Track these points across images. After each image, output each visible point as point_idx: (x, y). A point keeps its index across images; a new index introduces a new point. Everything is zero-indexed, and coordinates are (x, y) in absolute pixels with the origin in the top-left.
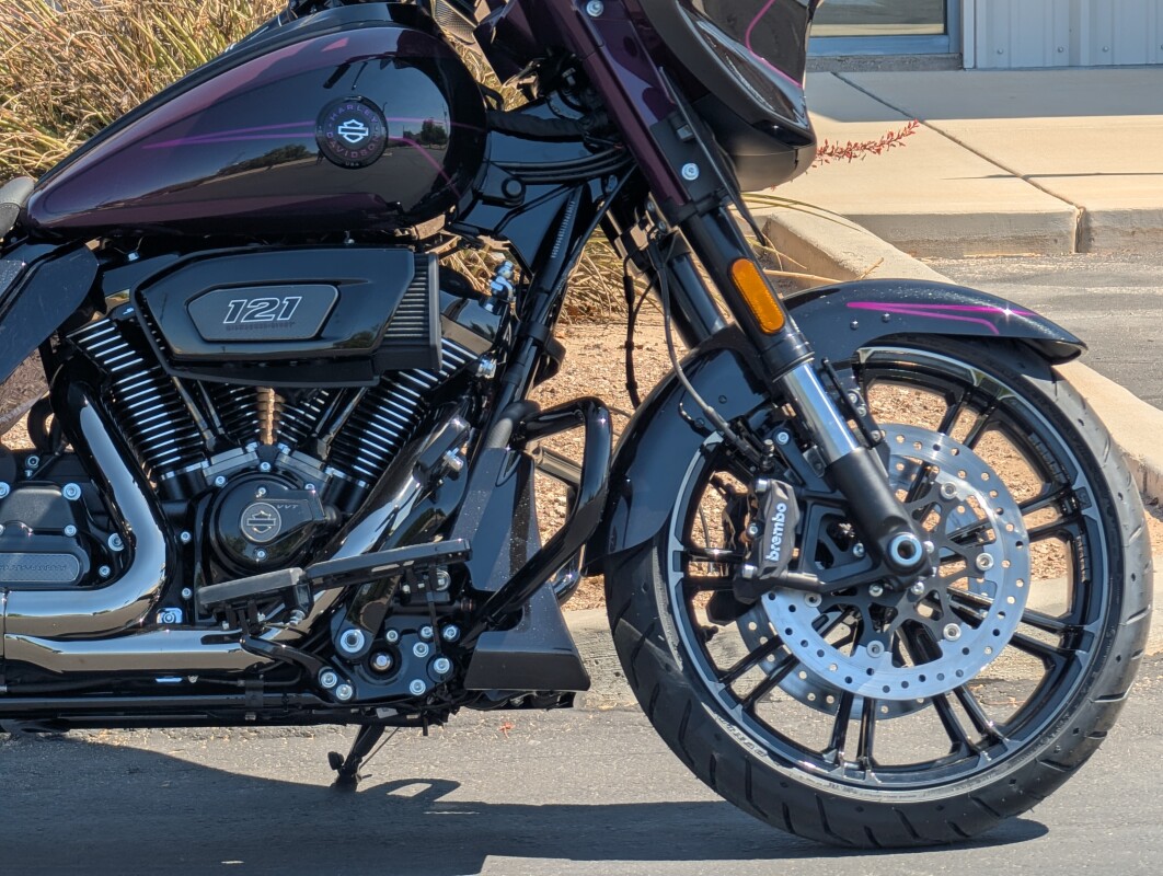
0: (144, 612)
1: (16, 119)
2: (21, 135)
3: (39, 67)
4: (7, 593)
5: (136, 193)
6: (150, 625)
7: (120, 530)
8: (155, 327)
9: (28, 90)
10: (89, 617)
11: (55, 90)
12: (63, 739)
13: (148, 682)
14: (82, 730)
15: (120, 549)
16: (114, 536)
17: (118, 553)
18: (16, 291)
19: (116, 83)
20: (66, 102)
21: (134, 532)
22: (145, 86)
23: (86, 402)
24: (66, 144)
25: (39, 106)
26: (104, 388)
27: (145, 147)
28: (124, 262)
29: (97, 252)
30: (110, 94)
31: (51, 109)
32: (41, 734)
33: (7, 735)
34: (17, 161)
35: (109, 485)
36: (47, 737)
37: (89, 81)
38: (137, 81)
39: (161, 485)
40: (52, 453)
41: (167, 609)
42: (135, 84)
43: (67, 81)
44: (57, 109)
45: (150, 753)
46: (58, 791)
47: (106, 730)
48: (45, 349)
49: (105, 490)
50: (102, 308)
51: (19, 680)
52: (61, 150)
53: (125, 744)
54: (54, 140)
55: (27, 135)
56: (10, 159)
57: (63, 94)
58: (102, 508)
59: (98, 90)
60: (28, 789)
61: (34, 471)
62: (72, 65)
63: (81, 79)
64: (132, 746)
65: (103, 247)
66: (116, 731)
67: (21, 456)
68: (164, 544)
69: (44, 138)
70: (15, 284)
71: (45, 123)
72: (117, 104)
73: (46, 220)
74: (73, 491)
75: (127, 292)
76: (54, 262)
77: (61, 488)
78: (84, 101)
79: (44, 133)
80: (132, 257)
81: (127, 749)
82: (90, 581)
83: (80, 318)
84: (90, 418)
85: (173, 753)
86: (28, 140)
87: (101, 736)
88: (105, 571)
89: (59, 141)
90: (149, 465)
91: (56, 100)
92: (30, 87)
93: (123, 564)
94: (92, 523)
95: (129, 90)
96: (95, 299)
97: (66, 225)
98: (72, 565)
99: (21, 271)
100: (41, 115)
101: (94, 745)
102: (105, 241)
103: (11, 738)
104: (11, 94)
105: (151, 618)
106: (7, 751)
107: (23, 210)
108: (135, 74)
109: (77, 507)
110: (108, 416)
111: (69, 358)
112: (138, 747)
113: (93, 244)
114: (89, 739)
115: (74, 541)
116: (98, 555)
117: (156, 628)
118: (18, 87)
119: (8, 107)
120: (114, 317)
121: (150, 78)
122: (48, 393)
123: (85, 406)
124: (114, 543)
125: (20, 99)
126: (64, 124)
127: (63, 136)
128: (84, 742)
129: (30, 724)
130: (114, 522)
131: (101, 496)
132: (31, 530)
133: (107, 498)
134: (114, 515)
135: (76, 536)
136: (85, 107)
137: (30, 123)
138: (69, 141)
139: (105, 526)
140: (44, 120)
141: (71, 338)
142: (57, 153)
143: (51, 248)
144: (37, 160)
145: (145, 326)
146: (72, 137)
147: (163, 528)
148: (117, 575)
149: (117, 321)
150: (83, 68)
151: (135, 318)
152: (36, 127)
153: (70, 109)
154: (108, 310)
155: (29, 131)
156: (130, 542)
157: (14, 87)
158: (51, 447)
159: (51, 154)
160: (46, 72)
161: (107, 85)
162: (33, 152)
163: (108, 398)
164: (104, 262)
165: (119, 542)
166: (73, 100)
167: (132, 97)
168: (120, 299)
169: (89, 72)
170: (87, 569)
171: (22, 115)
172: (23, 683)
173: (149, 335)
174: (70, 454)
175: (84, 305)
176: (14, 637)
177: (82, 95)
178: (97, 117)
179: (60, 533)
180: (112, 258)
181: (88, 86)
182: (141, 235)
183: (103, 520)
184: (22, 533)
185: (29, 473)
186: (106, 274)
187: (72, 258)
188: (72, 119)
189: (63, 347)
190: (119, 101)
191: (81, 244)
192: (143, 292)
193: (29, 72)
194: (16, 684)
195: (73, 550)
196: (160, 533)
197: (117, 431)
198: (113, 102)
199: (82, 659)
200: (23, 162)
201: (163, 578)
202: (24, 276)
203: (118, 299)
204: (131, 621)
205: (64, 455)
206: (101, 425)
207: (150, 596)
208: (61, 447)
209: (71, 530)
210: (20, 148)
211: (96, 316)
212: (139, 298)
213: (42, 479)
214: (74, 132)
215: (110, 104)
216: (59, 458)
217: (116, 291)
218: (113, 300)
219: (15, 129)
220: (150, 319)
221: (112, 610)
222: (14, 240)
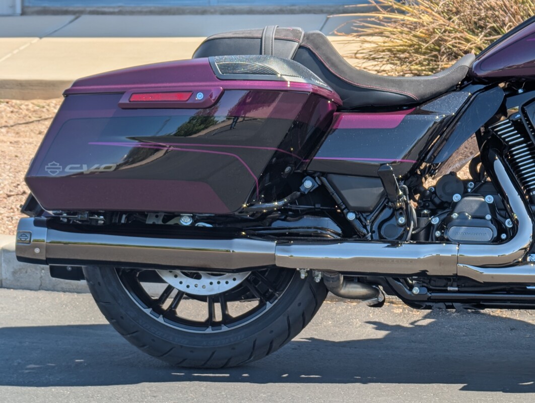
0: (521, 256)
1: (457, 27)
2: (458, 35)
3: (467, 3)
4: (459, 245)
5: (521, 62)
6: (524, 262)
7: (511, 217)
8: (530, 123)
9: (462, 14)
10: (495, 257)
11: (475, 14)
12: (479, 313)
13: (523, 288)
14: (488, 309)
15: (511, 226)
16: (509, 220)
17: (510, 228)
18: (466, 106)
19: (503, 11)
20: (479, 20)
21: (518, 219)
22: (516, 12)
23: (497, 158)
24: (479, 39)
25: (467, 22)
26: (505, 151)
27: (528, 40)
28: (516, 93)
29: (504, 89)
30: (500, 16)
31: (472, 23)
32: (469, 310)
33: (454, 310)
34: (456, 47)
35: (507, 196)
36: (472, 312)
37: (491, 10)
38: (513, 10)
39: (530, 197)
40: (480, 181)
41: (532, 255)
42: (512, 11)
43: (480, 10)
44: (475, 23)
45: (520, 321)
46: (478, 337)
47: (499, 310)
48: (478, 133)
49: (505, 199)
50: (505, 114)
51: (463, 285)
52: (476, 42)
53: (508, 316)
54: (473, 37)
55: (461, 34)
56: (453, 46)
57: (478, 16)
58: (503, 207)
59: (495, 14)
60: (464, 336)
61: (472, 189)
62: (483, 2)
63: (487, 9)
64: (512, 317)
65: (506, 86)
66: (504, 310)
67: (466, 182)
68: (532, 225)
69: (469, 36)
70: (466, 103)
71: (469, 29)
72: (503, 21)
73: (481, 73)
74: (490, 199)
75: (517, 107)
76: (485, 93)
77: (484, 198)
78: (488, 19)
79: (469, 34)
80: (520, 91)
81: (509, 319)
82: (497, 241)
83: (495, 119)
84: (499, 165)
85: (530, 322)
86: (461, 37)
87: (497, 312)
88: (504, 236)
89: (475, 38)
90: (525, 188)
91: (475, 18)
92: (464, 12)
93: (512, 233)
94: (499, 214)
95: (509, 14)
96: (503, 110)
97: (489, 76)
98: (489, 233)
99: (469, 97)
100: (468, 25)
101: (494, 317)
102: (507, 83)
103: (456, 312)
104: (454, 16)
105: (525, 259)
106: (454, 318)
107: (470, 69)
108: (512, 7)
109: (492, 207)
110: (507, 165)
111: (489, 138)
112: (514, 318)
113: (502, 85)
114: (492, 314)
115: (490, 222)
116: (501, 229)
117: (527, 263)
118: (457, 13)
119: (453, 22)
120: (511, 119)
121: (519, 8)
122: (479, 153)
123: (496, 160)
124: (508, 224)
125: (458, 18)
126: (478, 30)
127: (477, 35)
128: (489, 315)
129: (467, 305)
130: (509, 214)
131: (503, 201)
132: (470, 216)
133: (506, 202)
134: (509, 211)
135: (491, 220)
136: (488, 22)
137: (463, 29)
138: (480, 37)
139: (504, 215)
140: (469, 28)
141: (491, 128)
142: (475, 43)
143: (482, 87)
144: (465, 46)
145: (525, 123)
146: (482, 36)
147: (531, 217)
148: (510, 238)
149: (512, 121)
150: (488, 4)
151: (521, 119)
152: (466, 31)
153: (482, 23)
154: (508, 116)
155: (462, 33)
156: (516, 223)
157: (455, 13)
158: (479, 178)
159: (472, 44)
160: (471, 6)
161: (499, 12)
162: (464, 43)
163: (506, 156)
164: (507, 93)
165: (511, 223)
166: (483, 19)
167: (510, 17)
168: (514, 110)
169: (491, 6)
170: (496, 235)
171: (459, 25)
172: (465, 286)
173: (527, 127)
174: (488, 182)
175: (497, 113)
176: (462, 265)
177: (487, 16)
178: (493, 27)
179: (484, 218)
180: (511, 92)
181: (490, 12)
182: (524, 81)
183: (503, 213)
184: (466, 218)
185: (469, 190)
186: (508, 99)
187: (491, 91)
188: (482, 27)
189: (487, 132)
190: (504, 19)
191: (496, 85)
192: (525, 107)
193: (463, 6)
194: (462, 287)
195: (490, 226)
196: (530, 219)
197: (511, 172)
198: (501, 20)
199: (492, 276)
200: (459, 47)
201: (531, 240)
202: (469, 99)
203: (513, 111)
204: (516, 260)
205: (486, 182)
206: (504, 168)
207: (525, 249)
208: (484, 178)
209: (489, 217)
210: (458, 41)
211: (503, 118)
212: (523, 111)
213: (475, 193)
214: (483, 33)
215: (500, 20)
216: (483, 184)
217: (512, 107)
218: (510, 111)
219: (456, 32)
220: (528, 120)
221: (507, 254)
222: (466, 83)
